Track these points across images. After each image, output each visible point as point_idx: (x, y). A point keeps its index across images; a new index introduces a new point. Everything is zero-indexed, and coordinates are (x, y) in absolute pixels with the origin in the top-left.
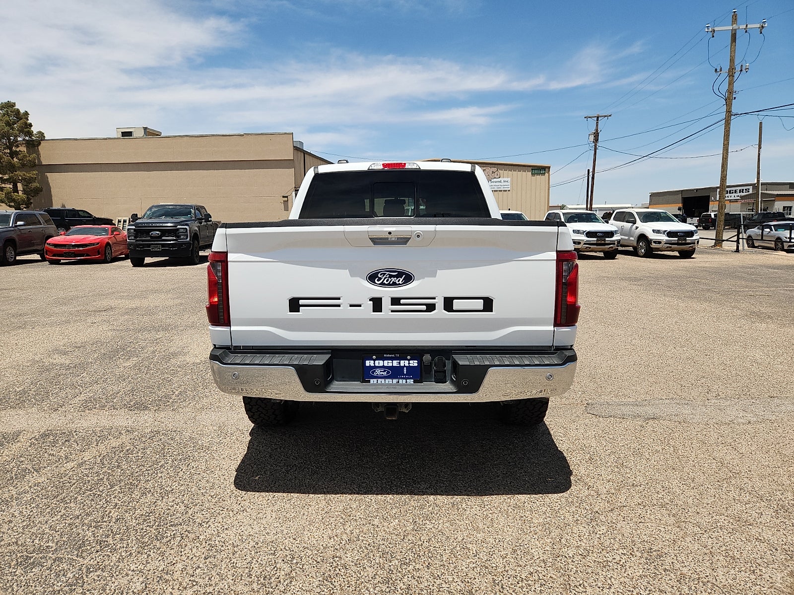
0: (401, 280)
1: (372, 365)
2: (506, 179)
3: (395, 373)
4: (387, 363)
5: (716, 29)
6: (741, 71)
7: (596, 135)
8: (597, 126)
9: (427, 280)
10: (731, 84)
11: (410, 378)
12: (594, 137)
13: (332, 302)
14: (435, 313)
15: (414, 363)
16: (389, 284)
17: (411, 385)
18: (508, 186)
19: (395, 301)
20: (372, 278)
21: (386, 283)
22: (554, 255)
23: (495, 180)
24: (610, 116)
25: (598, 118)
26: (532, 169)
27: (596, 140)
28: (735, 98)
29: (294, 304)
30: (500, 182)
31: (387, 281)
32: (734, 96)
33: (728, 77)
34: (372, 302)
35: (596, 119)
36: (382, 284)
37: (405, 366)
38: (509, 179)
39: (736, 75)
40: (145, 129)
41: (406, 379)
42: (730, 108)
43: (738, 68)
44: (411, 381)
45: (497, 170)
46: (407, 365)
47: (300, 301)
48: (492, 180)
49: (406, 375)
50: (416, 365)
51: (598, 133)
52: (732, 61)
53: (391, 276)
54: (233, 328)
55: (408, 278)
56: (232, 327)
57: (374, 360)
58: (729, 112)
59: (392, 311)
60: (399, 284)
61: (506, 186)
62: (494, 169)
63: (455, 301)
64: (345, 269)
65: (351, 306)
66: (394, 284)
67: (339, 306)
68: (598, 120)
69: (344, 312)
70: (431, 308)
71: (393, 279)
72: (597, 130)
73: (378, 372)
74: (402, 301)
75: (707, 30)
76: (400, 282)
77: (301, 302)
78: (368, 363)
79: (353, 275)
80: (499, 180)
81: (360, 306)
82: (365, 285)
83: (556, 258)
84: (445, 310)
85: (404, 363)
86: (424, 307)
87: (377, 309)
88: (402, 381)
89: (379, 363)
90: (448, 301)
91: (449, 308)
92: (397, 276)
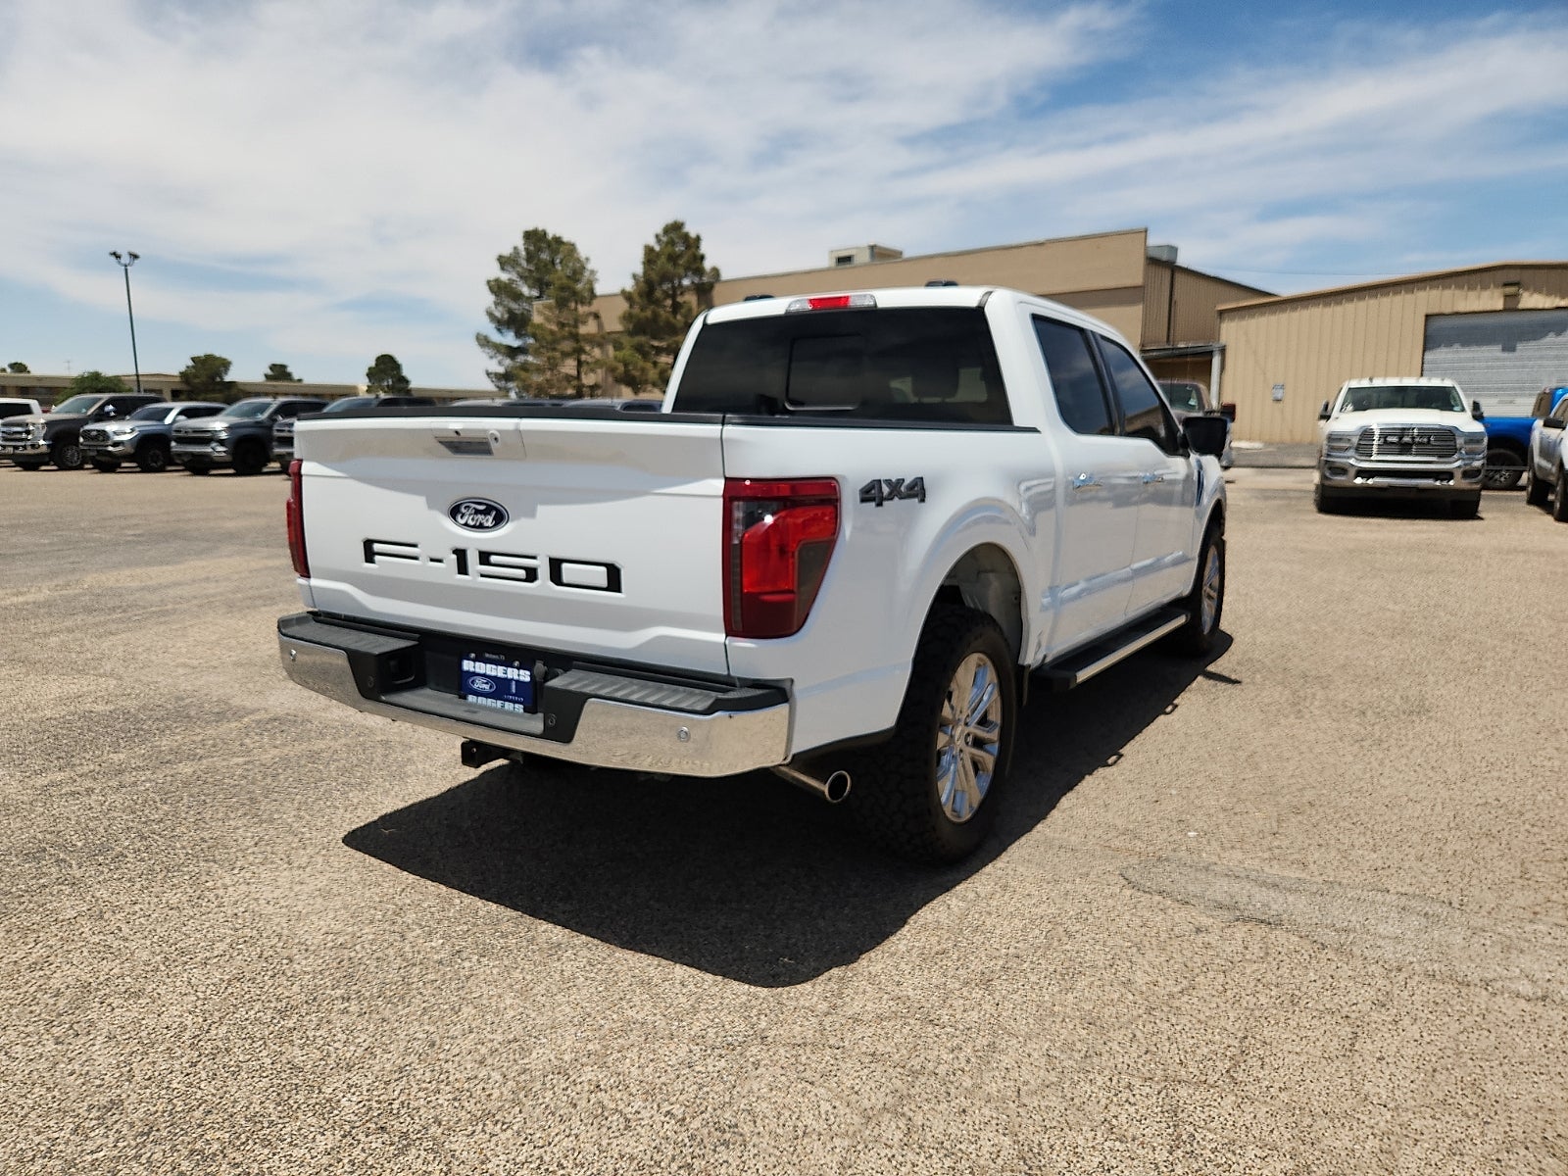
0: (491, 520)
1: (472, 670)
3: (500, 689)
4: (498, 671)
9: (524, 522)
11: (519, 703)
13: (406, 549)
14: (537, 586)
15: (525, 676)
16: (474, 527)
17: (517, 715)
19: (485, 558)
20: (454, 512)
21: (472, 523)
22: (719, 485)
29: (369, 550)
31: (472, 520)
34: (455, 556)
36: (466, 524)
37: (512, 679)
40: (872, 248)
41: (515, 702)
44: (519, 708)
46: (516, 677)
47: (375, 545)
49: (513, 695)
50: (528, 679)
53: (477, 512)
54: (312, 581)
55: (500, 518)
56: (310, 579)
59: (482, 576)
60: (488, 527)
63: (565, 566)
64: (420, 495)
65: (432, 560)
66: (481, 527)
67: (416, 558)
69: (423, 569)
70: (531, 575)
71: (480, 517)
73: (480, 684)
74: (494, 559)
76: (489, 524)
77: (376, 547)
78: (467, 665)
79: (431, 505)
81: (440, 561)
82: (447, 524)
83: (721, 493)
84: (552, 580)
85: (512, 673)
86: (522, 573)
87: (463, 568)
88: (509, 706)
89: (481, 668)
90: (556, 565)
91: (556, 577)
92: (485, 512)
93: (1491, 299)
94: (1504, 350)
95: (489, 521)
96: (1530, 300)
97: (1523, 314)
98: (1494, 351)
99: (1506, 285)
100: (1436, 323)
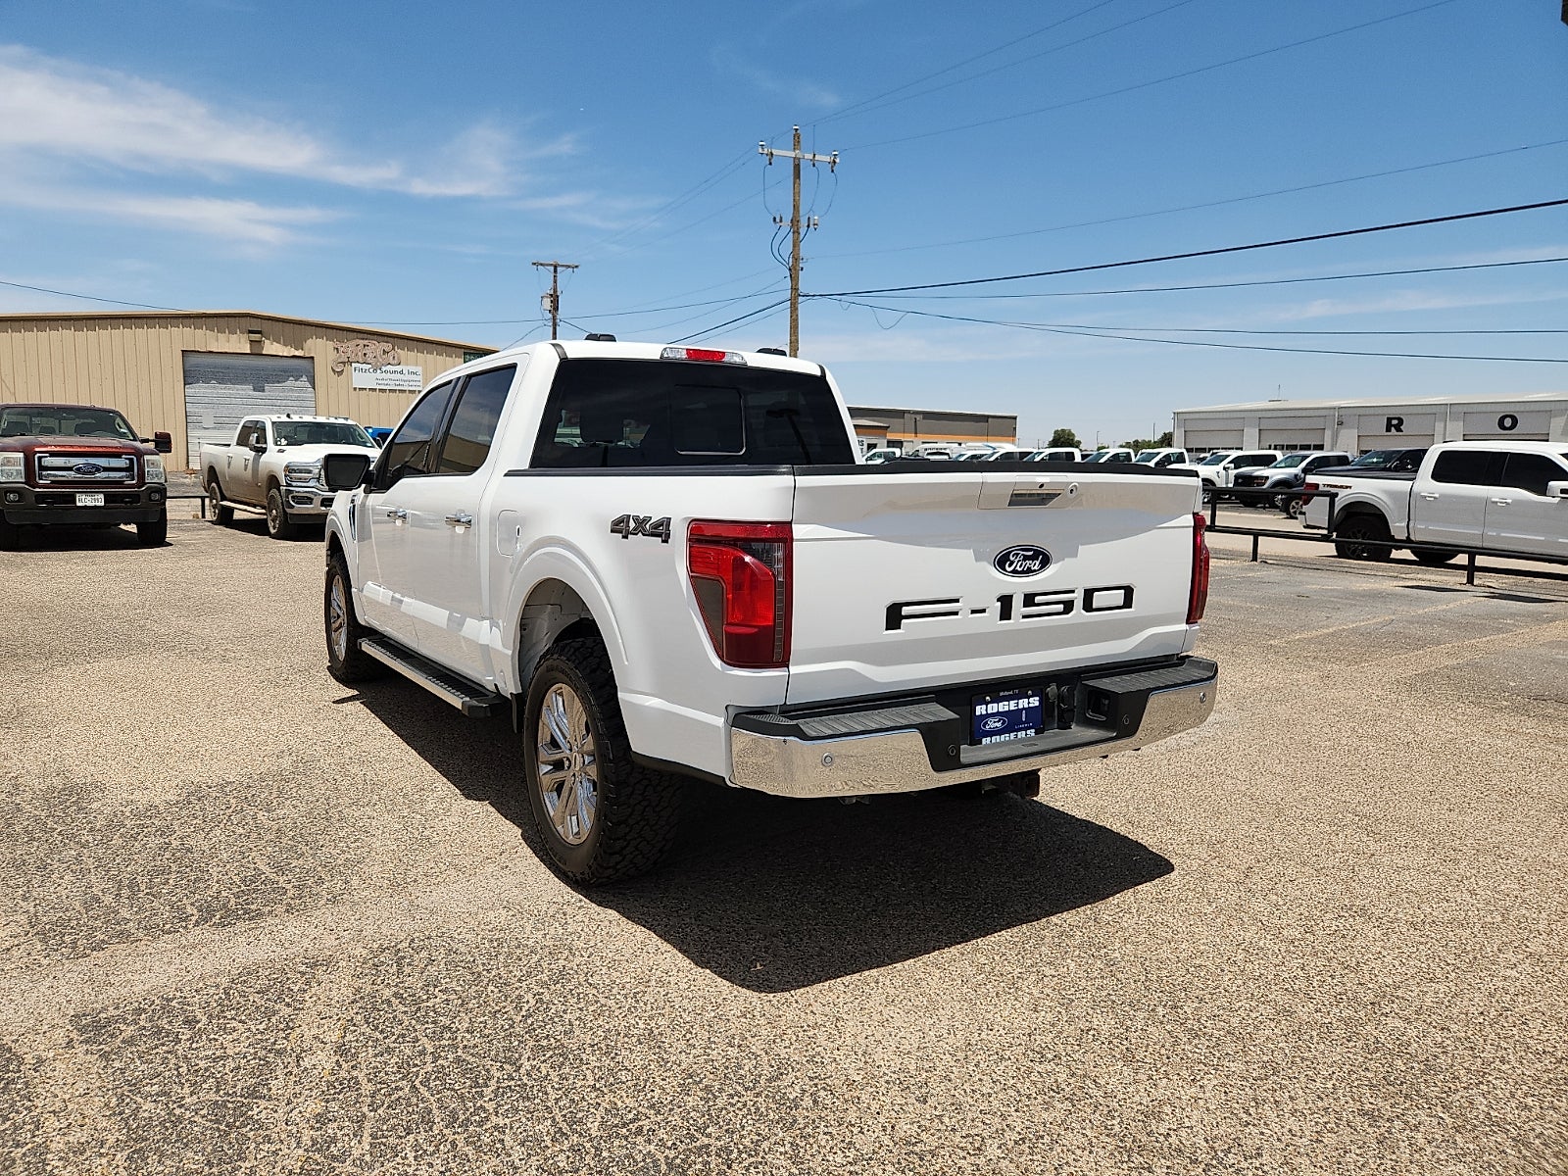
0: (1038, 563)
1: (984, 712)
2: (413, 369)
3: (1012, 722)
4: (1003, 706)
5: (775, 152)
6: (808, 226)
7: (555, 299)
8: (555, 282)
9: (1066, 562)
10: (796, 244)
11: (1030, 728)
12: (552, 301)
13: (944, 606)
14: (1073, 616)
15: (1035, 702)
16: (1023, 572)
18: (418, 384)
19: (1029, 600)
20: (1002, 562)
21: (1020, 570)
22: (1191, 519)
23: (389, 368)
24: (577, 267)
25: (555, 267)
26: (465, 354)
27: (555, 308)
28: (802, 269)
29: (894, 616)
30: (401, 372)
31: (1020, 566)
32: (801, 265)
33: (791, 234)
34: (999, 603)
35: (552, 268)
36: (1014, 572)
37: (1024, 709)
38: (419, 369)
39: (803, 231)
41: (1026, 729)
42: (797, 284)
43: (804, 223)
44: (1031, 732)
45: (393, 349)
46: (1026, 705)
47: (904, 608)
48: (384, 369)
49: (1024, 723)
50: (1037, 704)
51: (558, 297)
52: (796, 208)
53: (1026, 558)
54: (794, 669)
55: (1046, 562)
56: (790, 667)
57: (987, 704)
58: (795, 294)
59: (1024, 617)
60: (1035, 571)
61: (415, 383)
62: (387, 347)
63: (1096, 594)
64: (966, 548)
65: (973, 612)
66: (1029, 571)
67: (956, 613)
68: (555, 271)
69: (963, 623)
70: (1068, 606)
71: (1028, 563)
72: (555, 291)
73: (994, 724)
74: (1038, 599)
75: (761, 151)
76: (1036, 568)
77: (905, 610)
78: (980, 710)
79: (977, 557)
80: (398, 368)
81: (984, 611)
82: (993, 574)
83: (1193, 524)
84: (1084, 609)
85: (1023, 703)
86: (1061, 607)
87: (1006, 614)
88: (1021, 734)
89: (993, 708)
90: (1089, 594)
91: (1088, 606)
92: (1033, 558)
93: (239, 343)
94: (254, 390)
95: (1036, 565)
96: (271, 347)
97: (268, 359)
98: (247, 389)
99: (251, 332)
100: (193, 360)
